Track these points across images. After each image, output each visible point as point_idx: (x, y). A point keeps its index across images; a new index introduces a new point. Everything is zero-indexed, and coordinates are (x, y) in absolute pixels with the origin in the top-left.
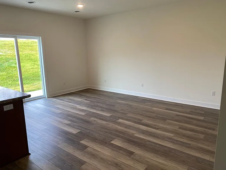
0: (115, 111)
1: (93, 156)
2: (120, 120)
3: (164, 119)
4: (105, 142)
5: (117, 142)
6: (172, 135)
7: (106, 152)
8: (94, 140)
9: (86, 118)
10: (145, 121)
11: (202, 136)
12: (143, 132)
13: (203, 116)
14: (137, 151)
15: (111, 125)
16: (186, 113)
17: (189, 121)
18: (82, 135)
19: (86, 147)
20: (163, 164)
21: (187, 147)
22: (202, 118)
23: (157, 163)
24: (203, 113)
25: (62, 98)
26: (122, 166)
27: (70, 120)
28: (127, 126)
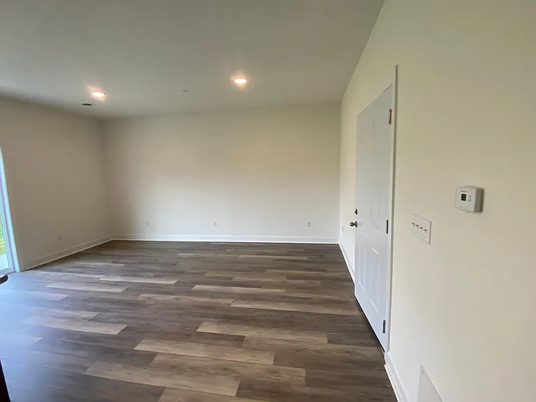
0: (182, 273)
1: (175, 368)
2: (197, 287)
3: (261, 270)
4: (187, 335)
5: (208, 328)
6: (284, 291)
7: (197, 353)
8: (163, 336)
9: (130, 298)
10: (237, 278)
11: (318, 283)
12: (243, 297)
13: (305, 256)
14: (248, 333)
15: (185, 299)
16: (281, 255)
17: (293, 265)
18: (133, 333)
19: (152, 355)
20: (294, 341)
21: (310, 304)
22: (305, 258)
23: (285, 343)
24: (303, 250)
25: (57, 267)
26: (236, 368)
27: (95, 309)
28: (213, 295)
